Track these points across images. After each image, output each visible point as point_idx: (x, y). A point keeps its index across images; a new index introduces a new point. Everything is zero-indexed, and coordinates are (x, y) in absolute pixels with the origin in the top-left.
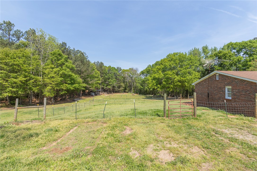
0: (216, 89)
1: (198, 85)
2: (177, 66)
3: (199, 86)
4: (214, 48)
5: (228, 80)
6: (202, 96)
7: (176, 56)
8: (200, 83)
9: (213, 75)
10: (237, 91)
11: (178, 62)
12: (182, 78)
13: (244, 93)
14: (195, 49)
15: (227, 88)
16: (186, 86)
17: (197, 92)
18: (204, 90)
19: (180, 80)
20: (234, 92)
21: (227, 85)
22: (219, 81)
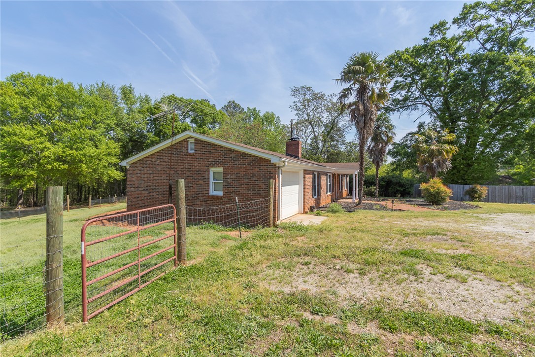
0: (188, 173)
1: (138, 165)
2: (53, 114)
3: (140, 168)
4: (144, 97)
5: (217, 155)
6: (151, 194)
7: (47, 85)
8: (146, 159)
9: (181, 141)
10: (233, 177)
11: (54, 102)
12: (71, 152)
13: (247, 181)
14: (103, 85)
15: (212, 170)
16: (80, 173)
17: (137, 185)
18: (156, 178)
19: (64, 155)
20: (229, 180)
21: (213, 166)
22: (197, 155)
